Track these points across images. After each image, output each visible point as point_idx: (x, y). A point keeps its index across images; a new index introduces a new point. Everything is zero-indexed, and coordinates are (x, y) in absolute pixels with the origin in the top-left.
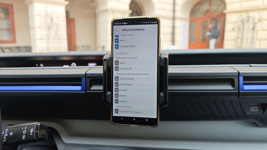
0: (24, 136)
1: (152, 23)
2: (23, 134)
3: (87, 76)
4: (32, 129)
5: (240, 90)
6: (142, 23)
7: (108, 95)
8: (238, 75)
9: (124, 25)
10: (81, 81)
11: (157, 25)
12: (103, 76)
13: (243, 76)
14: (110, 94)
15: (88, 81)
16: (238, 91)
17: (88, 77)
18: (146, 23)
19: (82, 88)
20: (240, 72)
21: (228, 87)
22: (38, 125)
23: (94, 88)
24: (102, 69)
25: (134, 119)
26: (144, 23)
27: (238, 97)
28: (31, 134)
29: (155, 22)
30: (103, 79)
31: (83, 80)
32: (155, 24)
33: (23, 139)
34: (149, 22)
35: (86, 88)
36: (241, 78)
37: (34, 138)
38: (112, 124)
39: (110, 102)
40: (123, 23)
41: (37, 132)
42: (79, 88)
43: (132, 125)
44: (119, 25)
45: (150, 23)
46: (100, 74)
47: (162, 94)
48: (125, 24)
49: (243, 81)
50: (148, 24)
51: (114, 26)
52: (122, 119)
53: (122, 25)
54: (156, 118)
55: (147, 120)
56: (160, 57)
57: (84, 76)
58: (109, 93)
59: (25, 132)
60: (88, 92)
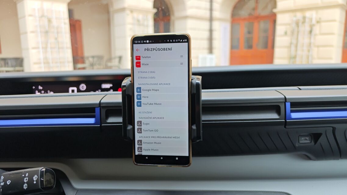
0: (26, 185)
1: (181, 41)
2: (24, 183)
3: (101, 105)
4: (36, 176)
5: (286, 119)
6: (168, 41)
7: (129, 130)
8: (284, 101)
9: (146, 43)
10: (95, 112)
11: (187, 43)
12: (122, 105)
13: (291, 102)
14: (131, 129)
15: (104, 112)
16: (284, 120)
17: (103, 107)
18: (174, 41)
19: (96, 120)
20: (287, 97)
21: (273, 116)
22: (43, 171)
23: (111, 120)
24: (121, 96)
25: (162, 158)
26: (171, 41)
27: (285, 127)
28: (35, 182)
29: (185, 40)
30: (121, 109)
31: (97, 110)
32: (185, 42)
33: (24, 189)
35: (101, 121)
36: (288, 105)
37: (39, 187)
38: (135, 164)
39: (132, 138)
40: (145, 41)
41: (42, 180)
42: (91, 121)
43: (159, 166)
44: (141, 43)
45: (178, 41)
46: (119, 103)
47: (194, 127)
48: (148, 42)
49: (291, 108)
50: (175, 42)
51: (134, 45)
52: (147, 158)
53: (144, 43)
54: (188, 155)
55: (177, 159)
56: (191, 82)
57: (98, 106)
58: (130, 127)
59: (26, 180)
60: (103, 126)
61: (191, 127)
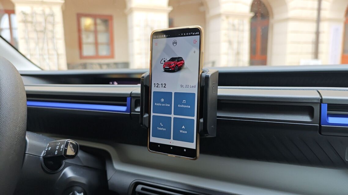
0: (57, 151)
1: (194, 34)
2: (56, 150)
3: (132, 95)
4: (63, 145)
5: (321, 124)
6: (182, 34)
7: (145, 118)
8: (319, 102)
10: (126, 101)
11: (199, 36)
13: (328, 104)
14: (147, 117)
15: (133, 101)
16: (318, 125)
18: (187, 34)
19: (127, 109)
20: (323, 97)
21: (306, 119)
22: (69, 142)
23: (137, 109)
26: (185, 34)
27: (320, 133)
28: (61, 150)
29: (197, 33)
32: (197, 35)
33: (55, 154)
34: (190, 34)
35: (131, 109)
36: (325, 107)
38: (149, 151)
39: (147, 126)
40: (162, 36)
41: (66, 149)
42: (124, 109)
43: (169, 155)
47: (202, 120)
49: (328, 110)
51: (153, 40)
52: (159, 146)
53: (161, 38)
54: (195, 148)
55: (185, 150)
56: (201, 75)
57: (129, 96)
58: (146, 115)
59: (58, 147)
60: (132, 114)
61: (199, 120)
